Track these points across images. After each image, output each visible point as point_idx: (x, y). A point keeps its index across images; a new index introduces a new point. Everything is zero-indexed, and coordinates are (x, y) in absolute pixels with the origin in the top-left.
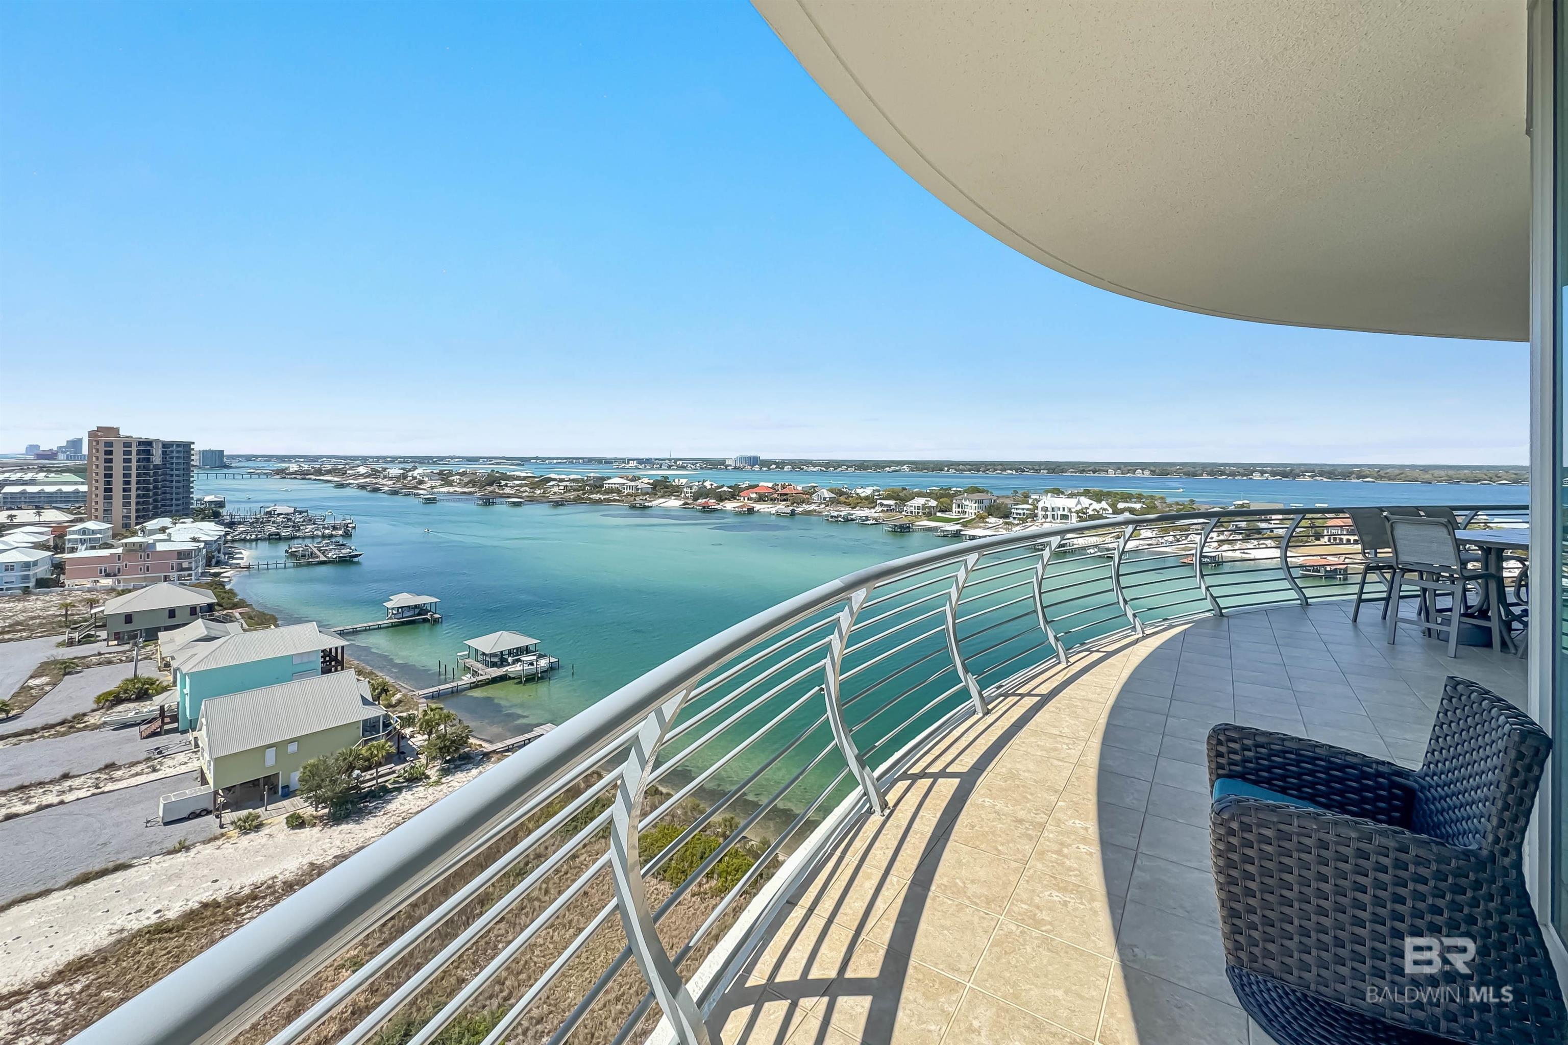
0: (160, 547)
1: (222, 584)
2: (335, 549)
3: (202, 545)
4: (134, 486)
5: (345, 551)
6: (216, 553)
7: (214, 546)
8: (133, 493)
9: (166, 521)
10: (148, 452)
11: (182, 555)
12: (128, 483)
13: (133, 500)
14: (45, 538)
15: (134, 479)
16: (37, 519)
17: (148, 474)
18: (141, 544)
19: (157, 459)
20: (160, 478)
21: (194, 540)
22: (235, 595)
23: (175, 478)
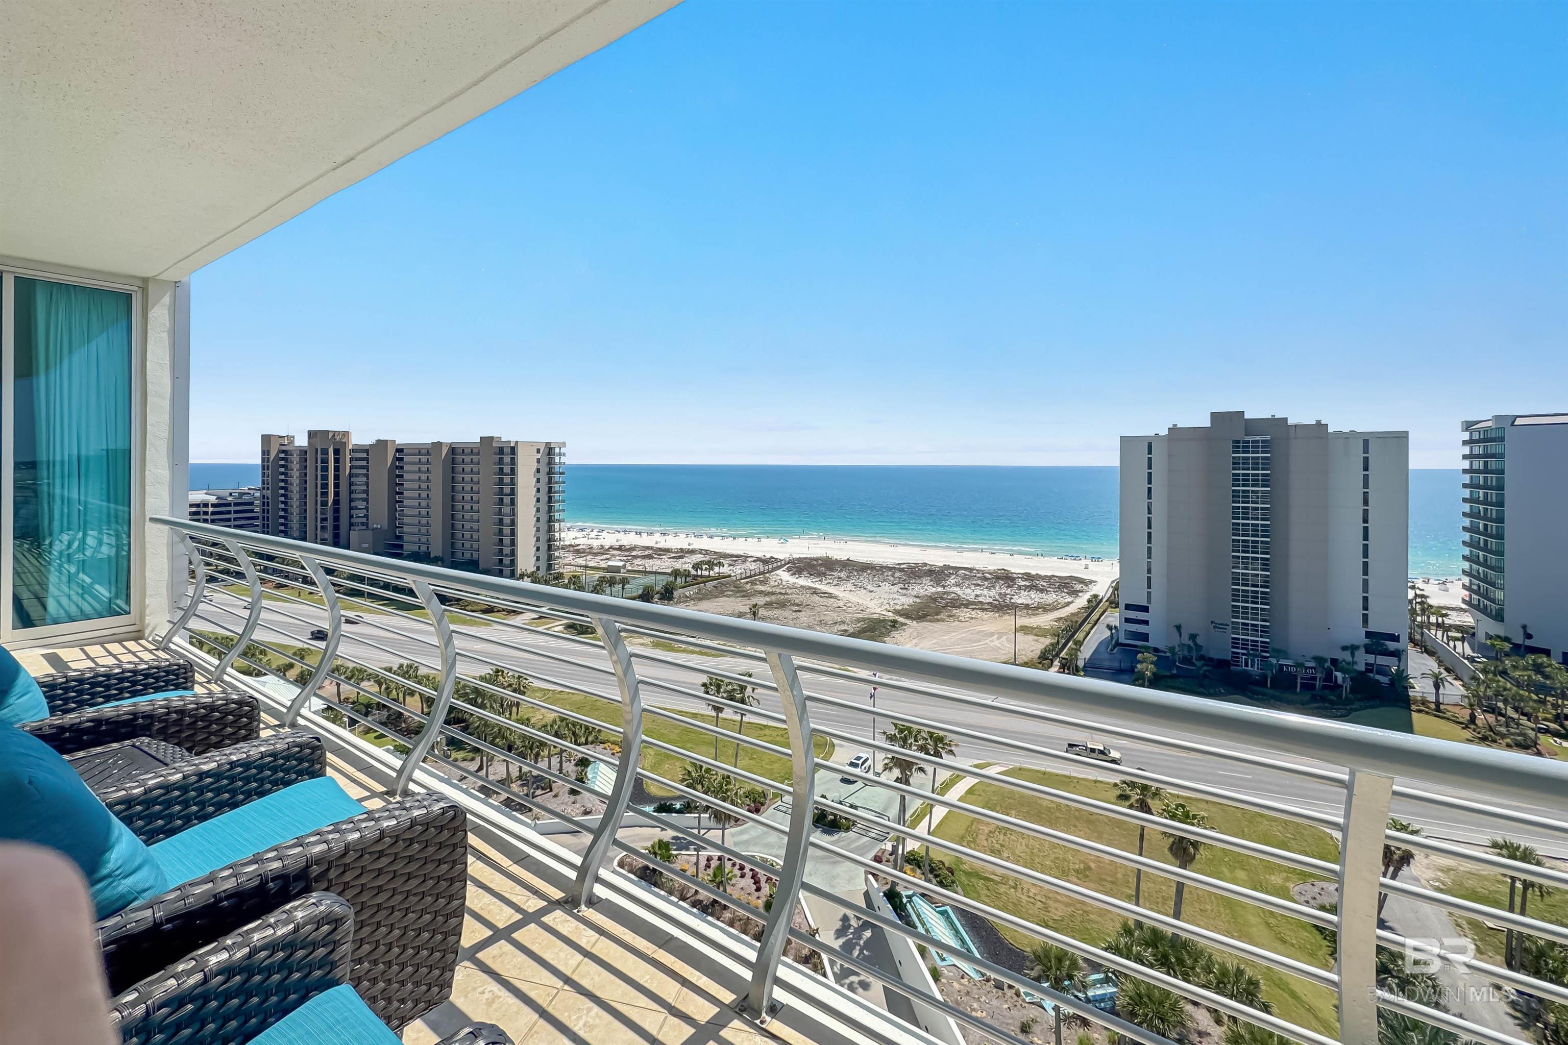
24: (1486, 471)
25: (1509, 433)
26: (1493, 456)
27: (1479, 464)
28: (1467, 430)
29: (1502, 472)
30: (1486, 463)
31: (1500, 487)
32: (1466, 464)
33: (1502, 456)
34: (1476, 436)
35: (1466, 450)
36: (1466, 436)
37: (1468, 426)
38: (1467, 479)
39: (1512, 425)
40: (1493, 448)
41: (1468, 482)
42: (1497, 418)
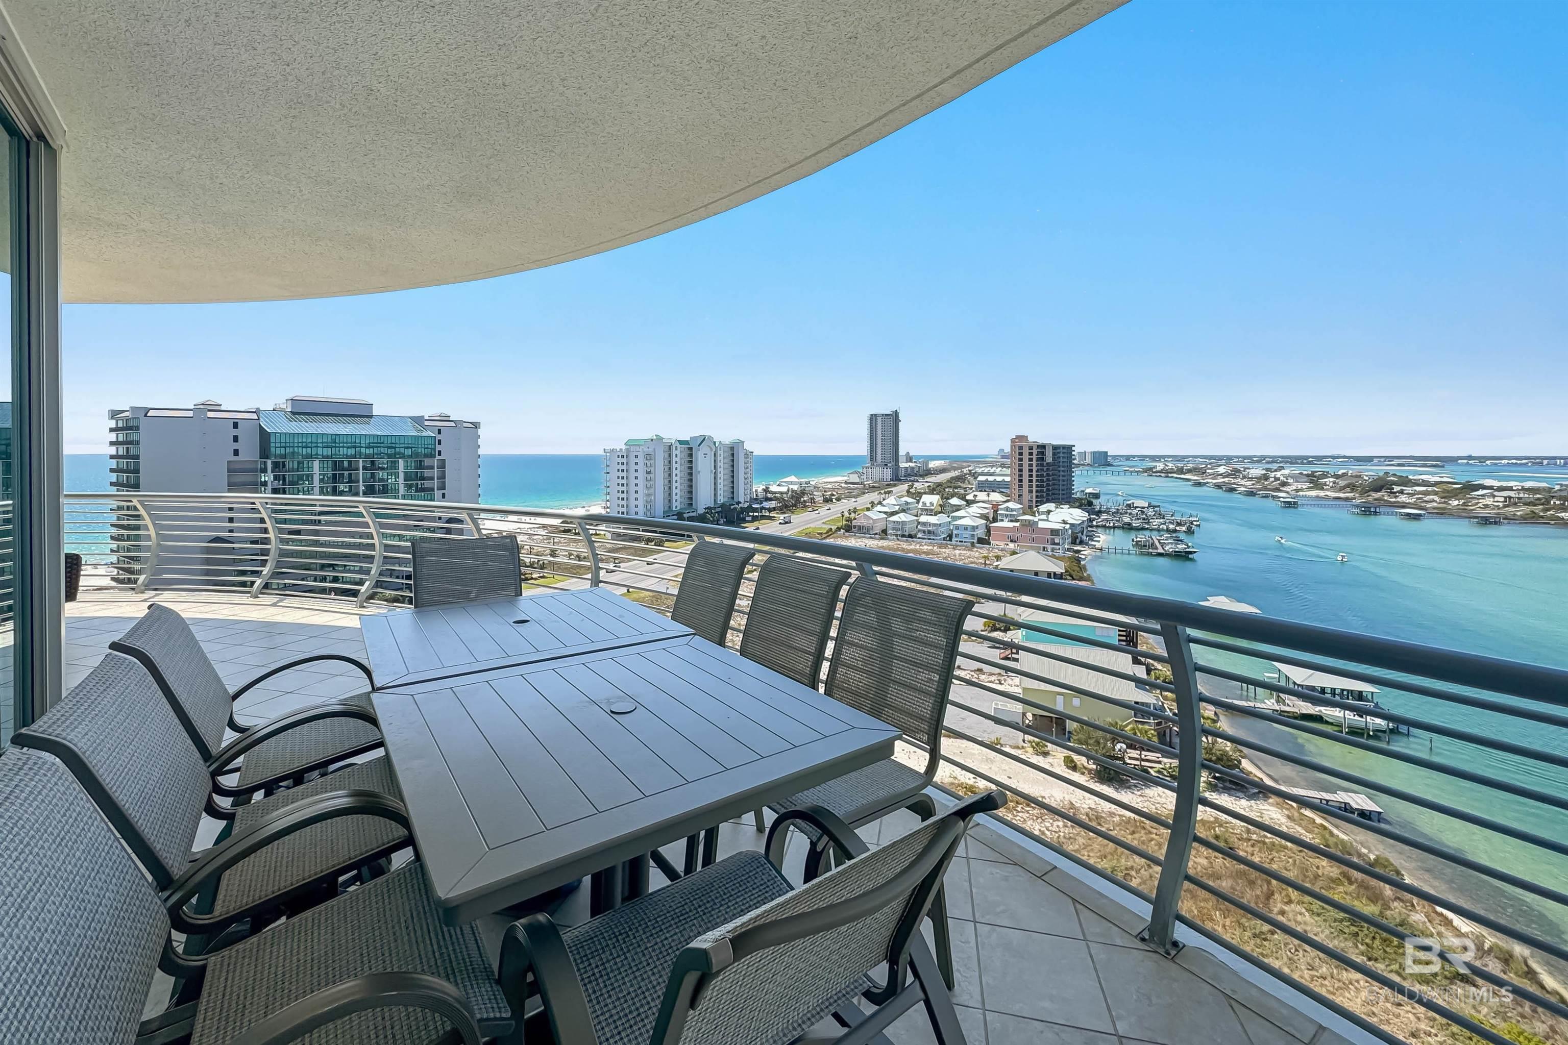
0: (1041, 525)
1: (1078, 560)
2: (1172, 544)
3: (1067, 526)
4: (1034, 478)
5: (1181, 547)
6: (1080, 535)
7: (1079, 529)
8: (1034, 484)
9: (1051, 506)
10: (1043, 453)
11: (1054, 532)
12: (1031, 476)
13: (1034, 489)
14: (987, 511)
15: (1034, 473)
16: (986, 498)
17: (1042, 470)
18: (1029, 521)
19: (1049, 459)
20: (1051, 473)
21: (1065, 522)
22: (1086, 570)
23: (1062, 473)
24: (127, 456)
25: (143, 423)
26: (131, 443)
27: (122, 450)
28: (112, 418)
29: (137, 457)
30: (127, 448)
31: (136, 471)
32: (113, 450)
33: (138, 443)
34: (120, 424)
35: (113, 437)
36: (113, 424)
37: (114, 414)
38: (113, 464)
39: (146, 415)
40: (134, 436)
41: (115, 467)
42: (133, 409)
